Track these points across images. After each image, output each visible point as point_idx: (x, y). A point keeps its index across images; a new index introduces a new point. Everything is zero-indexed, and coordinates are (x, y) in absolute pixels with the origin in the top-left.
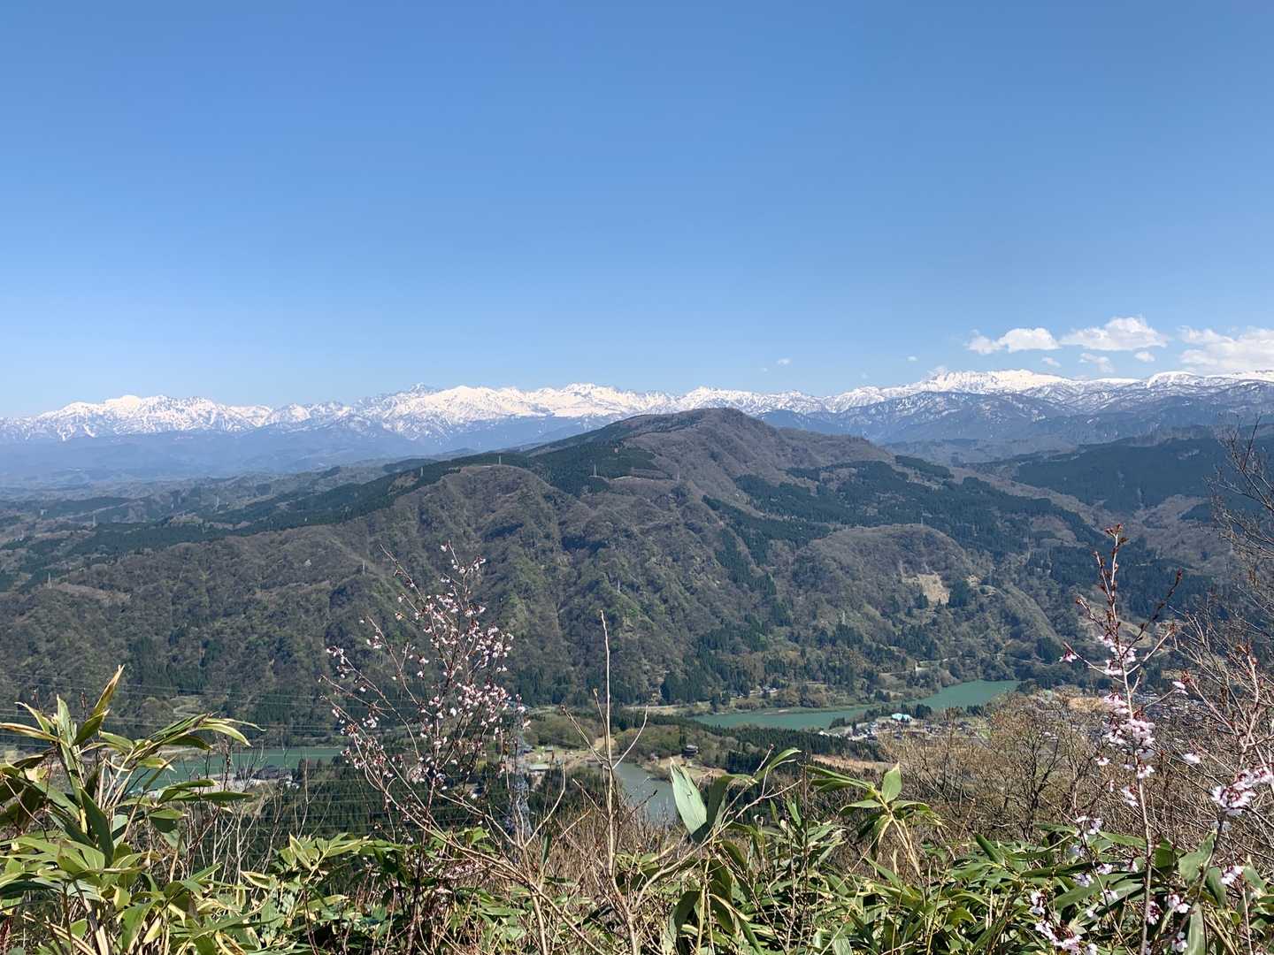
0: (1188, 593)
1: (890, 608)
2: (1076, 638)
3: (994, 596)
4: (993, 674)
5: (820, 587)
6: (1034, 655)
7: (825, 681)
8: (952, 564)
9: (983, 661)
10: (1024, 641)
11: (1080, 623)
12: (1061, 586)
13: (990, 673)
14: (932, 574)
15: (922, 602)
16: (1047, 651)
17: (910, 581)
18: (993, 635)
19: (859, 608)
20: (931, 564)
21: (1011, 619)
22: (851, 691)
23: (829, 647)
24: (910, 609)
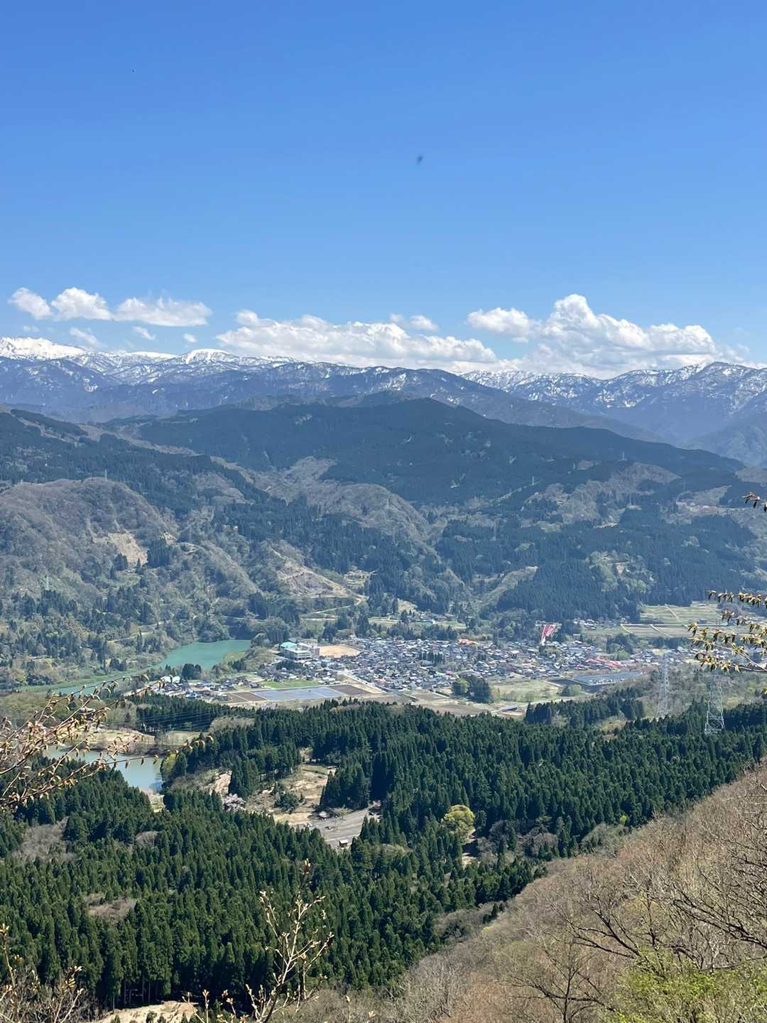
0: (366, 544)
1: (90, 571)
2: (279, 592)
3: (197, 553)
4: (210, 634)
5: (13, 549)
6: (247, 612)
7: (49, 653)
8: (145, 521)
9: (196, 622)
10: (234, 598)
11: (279, 578)
12: (251, 542)
13: (205, 633)
14: (124, 532)
15: (121, 563)
16: (258, 607)
17: (103, 540)
18: (200, 594)
19: (59, 571)
20: (122, 521)
21: (216, 576)
22: (81, 663)
23: (39, 616)
24: (112, 572)
